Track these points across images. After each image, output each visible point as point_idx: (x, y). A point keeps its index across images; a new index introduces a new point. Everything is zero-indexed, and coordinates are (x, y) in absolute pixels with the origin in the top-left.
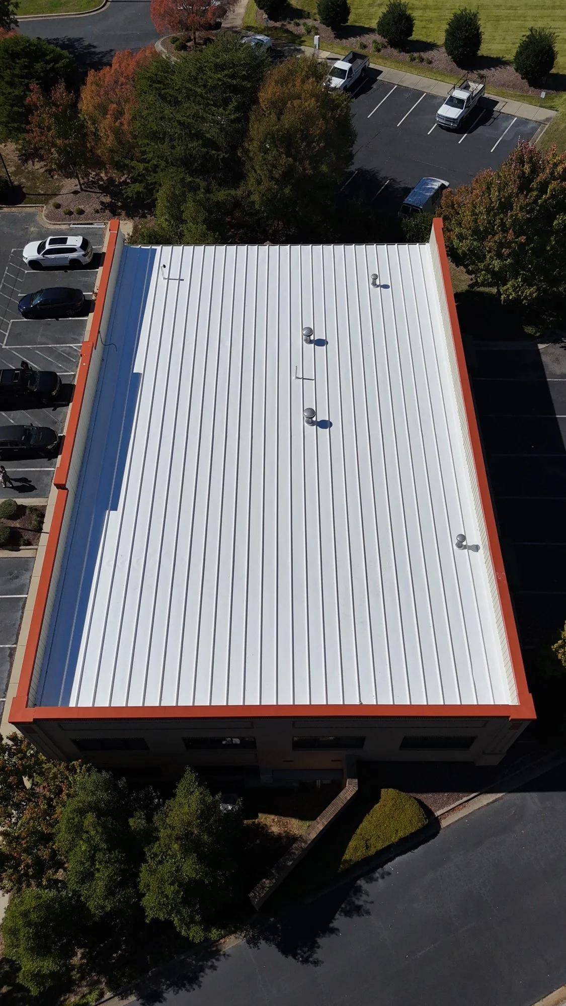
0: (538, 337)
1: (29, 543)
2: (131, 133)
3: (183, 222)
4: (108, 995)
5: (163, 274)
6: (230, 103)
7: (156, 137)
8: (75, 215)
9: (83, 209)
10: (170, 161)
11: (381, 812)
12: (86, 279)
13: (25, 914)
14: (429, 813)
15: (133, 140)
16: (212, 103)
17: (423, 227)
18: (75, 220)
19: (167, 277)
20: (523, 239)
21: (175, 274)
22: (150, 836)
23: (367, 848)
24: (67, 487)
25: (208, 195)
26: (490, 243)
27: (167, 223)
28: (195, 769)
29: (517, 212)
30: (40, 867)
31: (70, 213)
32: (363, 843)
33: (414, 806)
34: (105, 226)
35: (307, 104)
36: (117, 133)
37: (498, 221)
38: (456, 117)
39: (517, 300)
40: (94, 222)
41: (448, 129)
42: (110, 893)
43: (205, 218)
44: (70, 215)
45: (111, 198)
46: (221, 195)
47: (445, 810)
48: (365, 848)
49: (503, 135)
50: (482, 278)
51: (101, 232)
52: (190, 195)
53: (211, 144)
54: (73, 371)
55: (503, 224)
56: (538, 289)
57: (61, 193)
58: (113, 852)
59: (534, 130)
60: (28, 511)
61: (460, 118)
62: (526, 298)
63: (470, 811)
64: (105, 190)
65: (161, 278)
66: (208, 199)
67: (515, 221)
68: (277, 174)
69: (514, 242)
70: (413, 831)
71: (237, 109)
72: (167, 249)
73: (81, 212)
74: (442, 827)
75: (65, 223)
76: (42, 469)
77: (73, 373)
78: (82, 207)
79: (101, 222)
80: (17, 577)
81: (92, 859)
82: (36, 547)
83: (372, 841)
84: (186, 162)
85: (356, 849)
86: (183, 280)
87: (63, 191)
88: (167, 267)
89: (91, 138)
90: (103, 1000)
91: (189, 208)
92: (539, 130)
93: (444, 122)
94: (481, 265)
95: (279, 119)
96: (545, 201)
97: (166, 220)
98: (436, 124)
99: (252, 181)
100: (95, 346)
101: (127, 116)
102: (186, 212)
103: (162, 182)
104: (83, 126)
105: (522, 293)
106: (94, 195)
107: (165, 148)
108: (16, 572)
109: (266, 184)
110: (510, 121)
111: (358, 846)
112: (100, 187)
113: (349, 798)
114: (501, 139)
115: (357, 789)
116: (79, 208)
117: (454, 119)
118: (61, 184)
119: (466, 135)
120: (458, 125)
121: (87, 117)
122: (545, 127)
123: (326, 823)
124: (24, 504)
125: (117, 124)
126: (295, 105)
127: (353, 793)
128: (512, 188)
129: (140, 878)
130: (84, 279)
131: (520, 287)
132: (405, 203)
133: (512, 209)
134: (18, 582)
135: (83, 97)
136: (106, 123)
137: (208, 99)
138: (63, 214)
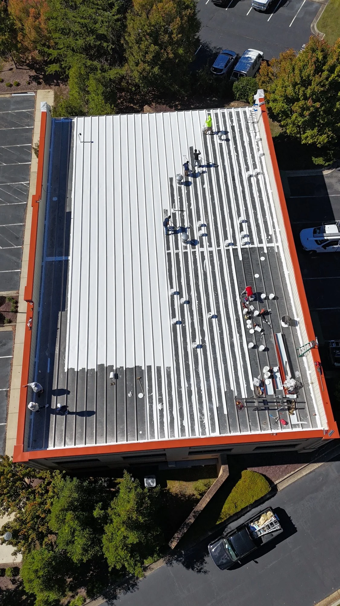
0: (326, 166)
1: (10, 322)
2: (47, 29)
3: (88, 93)
4: (88, 601)
5: (80, 139)
6: (113, 7)
7: (65, 32)
8: (14, 87)
9: (19, 82)
10: (75, 49)
11: (243, 486)
12: (27, 134)
13: (36, 571)
14: (271, 482)
15: (49, 34)
16: (101, 8)
17: (248, 88)
18: (14, 90)
19: (83, 141)
20: (318, 105)
21: (87, 139)
22: (106, 519)
23: (236, 508)
24: (33, 300)
25: (103, 74)
26: (296, 107)
27: (77, 93)
28: (129, 472)
29: (315, 87)
30: (41, 537)
31: (11, 86)
32: (233, 505)
33: (263, 480)
34: (35, 94)
35: (167, 6)
36: (38, 29)
37: (301, 93)
38: (265, 3)
39: (314, 144)
40: (27, 91)
41: (260, 11)
42: (85, 550)
43: (103, 91)
44: (11, 87)
45: (36, 72)
46: (113, 73)
47: (280, 480)
48: (235, 508)
49: (297, 14)
50: (290, 129)
51: (33, 99)
52: (91, 75)
53: (102, 37)
54: (25, 202)
55: (305, 95)
56: (328, 137)
57: (3, 71)
58: (85, 530)
59: (317, 9)
60: (7, 301)
61: (268, 3)
62: (320, 143)
63: (296, 480)
64: (31, 67)
65: (79, 142)
66: (104, 78)
67: (313, 93)
68: (149, 57)
69: (312, 106)
70: (263, 496)
71: (119, 12)
72: (81, 119)
73: (18, 85)
74: (279, 490)
75: (8, 93)
76: (13, 271)
77: (25, 203)
78: (18, 81)
79: (32, 91)
80: (5, 345)
81: (73, 534)
82: (15, 324)
83: (239, 503)
84: (87, 49)
85: (229, 509)
86: (93, 142)
87: (4, 69)
88: (82, 134)
89: (20, 34)
90: (86, 603)
91: (92, 84)
92: (321, 9)
93: (257, 6)
94: (289, 121)
95: (148, 17)
96: (333, 79)
97: (76, 92)
98: (252, 8)
99: (132, 63)
100: (40, 197)
101: (43, 17)
102: (90, 87)
103: (71, 65)
104: (13, 24)
105: (317, 139)
106: (25, 71)
107: (70, 40)
108: (4, 341)
109: (142, 66)
110: (301, 3)
111: (231, 507)
112: (28, 65)
113: (224, 480)
114: (295, 17)
115: (228, 475)
116: (16, 82)
117: (264, 4)
118: (2, 64)
119: (272, 14)
120: (267, 8)
121: (15, 18)
122: (324, 6)
123: (211, 497)
124: (4, 296)
125: (37, 23)
126: (159, 7)
127: (226, 477)
128: (310, 70)
129: (102, 543)
130: (25, 134)
131: (316, 137)
132: (235, 71)
133: (311, 85)
134: (6, 348)
135: (11, 4)
136: (29, 23)
137: (97, 4)
138: (6, 86)
